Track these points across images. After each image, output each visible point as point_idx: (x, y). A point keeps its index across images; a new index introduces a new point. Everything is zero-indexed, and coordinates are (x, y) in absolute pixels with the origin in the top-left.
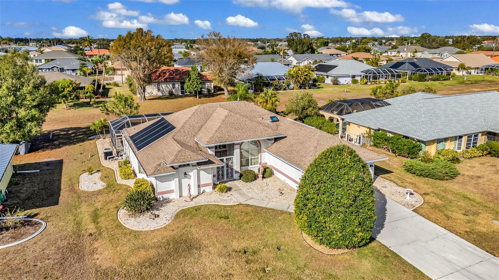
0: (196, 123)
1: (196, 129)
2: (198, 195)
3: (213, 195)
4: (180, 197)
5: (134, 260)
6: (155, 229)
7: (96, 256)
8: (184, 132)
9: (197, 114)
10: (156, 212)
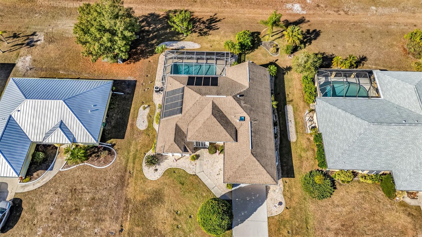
0: (193, 113)
1: (191, 118)
2: (181, 157)
3: (188, 159)
4: (173, 156)
5: (138, 198)
6: (153, 180)
7: (128, 189)
8: (184, 119)
9: (196, 104)
10: (158, 167)
